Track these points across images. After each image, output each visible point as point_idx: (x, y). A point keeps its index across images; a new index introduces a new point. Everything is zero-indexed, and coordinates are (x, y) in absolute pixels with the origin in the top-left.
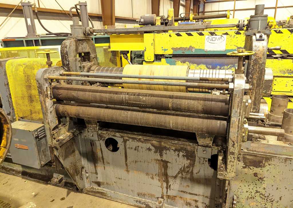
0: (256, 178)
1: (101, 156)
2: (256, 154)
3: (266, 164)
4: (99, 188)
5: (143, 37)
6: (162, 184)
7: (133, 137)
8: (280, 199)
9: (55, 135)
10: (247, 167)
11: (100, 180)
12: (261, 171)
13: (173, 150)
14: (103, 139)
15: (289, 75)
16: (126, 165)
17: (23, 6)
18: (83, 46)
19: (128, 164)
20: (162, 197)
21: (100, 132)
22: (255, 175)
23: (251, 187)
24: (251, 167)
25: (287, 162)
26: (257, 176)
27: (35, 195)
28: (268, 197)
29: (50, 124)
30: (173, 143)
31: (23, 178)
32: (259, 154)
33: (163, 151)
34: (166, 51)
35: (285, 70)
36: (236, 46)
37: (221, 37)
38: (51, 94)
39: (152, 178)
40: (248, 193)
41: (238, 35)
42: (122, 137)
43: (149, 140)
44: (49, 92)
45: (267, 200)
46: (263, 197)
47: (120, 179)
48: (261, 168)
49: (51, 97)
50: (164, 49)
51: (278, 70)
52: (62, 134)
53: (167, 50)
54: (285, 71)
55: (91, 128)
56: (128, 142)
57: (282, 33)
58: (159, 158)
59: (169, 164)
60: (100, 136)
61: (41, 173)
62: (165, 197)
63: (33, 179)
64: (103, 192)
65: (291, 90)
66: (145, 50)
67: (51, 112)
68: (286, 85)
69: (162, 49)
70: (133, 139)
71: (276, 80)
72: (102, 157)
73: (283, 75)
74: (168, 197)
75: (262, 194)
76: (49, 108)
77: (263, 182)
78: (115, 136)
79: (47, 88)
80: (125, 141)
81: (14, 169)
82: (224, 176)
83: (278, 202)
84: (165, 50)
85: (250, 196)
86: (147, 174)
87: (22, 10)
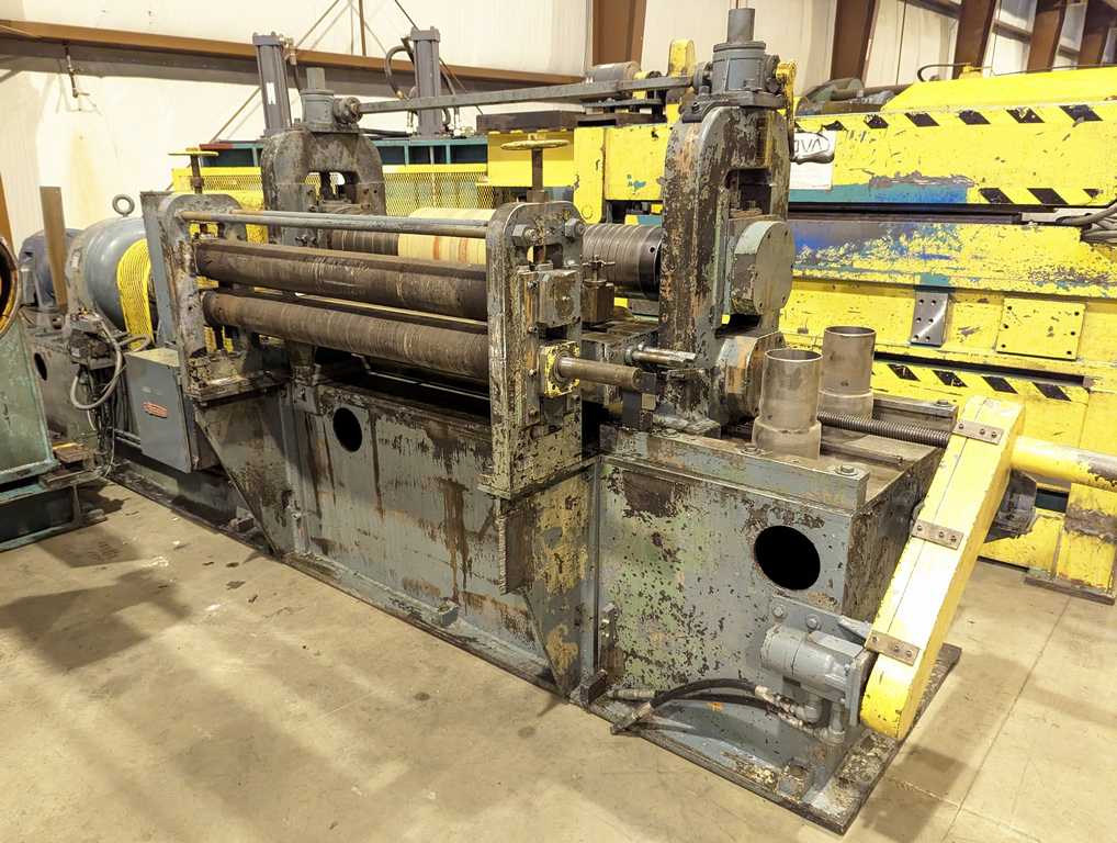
0: (659, 549)
1: (327, 462)
2: (654, 470)
3: (679, 506)
4: (325, 559)
5: (571, 138)
6: (454, 557)
7: (389, 409)
8: (721, 627)
9: (201, 370)
10: (636, 513)
11: (327, 535)
12: (669, 527)
13: (472, 450)
14: (328, 411)
15: (1061, 292)
16: (378, 490)
17: (259, 46)
18: (326, 152)
19: (382, 490)
20: (455, 599)
21: (322, 389)
22: (656, 538)
23: (649, 578)
24: (645, 514)
25: (727, 500)
26: (660, 545)
27: (179, 547)
28: (691, 616)
29: (186, 338)
30: (471, 430)
31: (174, 511)
32: (660, 472)
33: (451, 453)
34: (640, 190)
35: (1048, 270)
36: (869, 173)
37: (816, 137)
38: (192, 260)
39: (433, 537)
40: (644, 600)
41: (875, 132)
42: (366, 406)
43: (423, 419)
44: (187, 257)
45: (690, 628)
46: (679, 615)
47: (366, 534)
48: (667, 519)
49: (192, 269)
50: (633, 181)
51: (1022, 268)
52: (221, 376)
53: (644, 184)
54: (1048, 275)
55: (301, 376)
56: (378, 422)
57: (1038, 120)
58: (443, 473)
59: (466, 496)
60: (322, 401)
61: (213, 506)
62: (460, 596)
63: (190, 515)
64: (329, 570)
65: (1069, 353)
66: (577, 185)
67: (190, 308)
68: (1051, 329)
69: (628, 181)
70: (390, 413)
71: (1010, 308)
72: (330, 465)
73: (1035, 289)
74: (468, 596)
75: (675, 605)
76: (185, 296)
77: (676, 565)
78: (353, 404)
79: (181, 243)
80: (373, 420)
81: (164, 488)
82: (490, 485)
83: (715, 635)
84: (638, 185)
85: (648, 611)
86: (422, 523)
87: (254, 59)
